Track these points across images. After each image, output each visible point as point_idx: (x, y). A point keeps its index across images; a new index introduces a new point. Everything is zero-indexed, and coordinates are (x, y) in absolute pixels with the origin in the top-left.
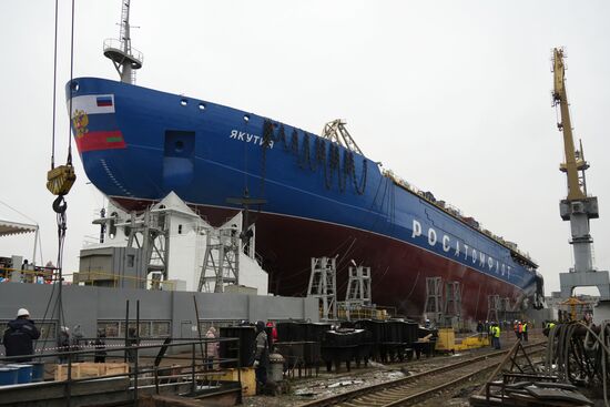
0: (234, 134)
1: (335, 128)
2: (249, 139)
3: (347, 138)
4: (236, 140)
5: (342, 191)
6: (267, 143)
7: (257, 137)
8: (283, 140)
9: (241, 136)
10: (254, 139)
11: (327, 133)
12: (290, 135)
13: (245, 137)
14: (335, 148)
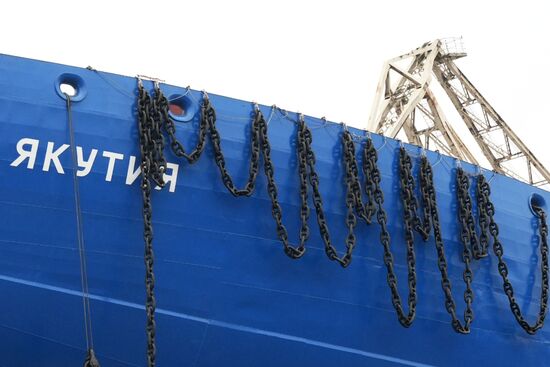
0: (26, 152)
1: (427, 75)
2: (85, 167)
3: (475, 110)
4: (36, 175)
5: (457, 327)
6: (152, 175)
7: (113, 157)
8: (216, 154)
9: (52, 156)
10: (101, 163)
11: (396, 99)
12: (240, 137)
13: (68, 159)
14: (413, 169)
